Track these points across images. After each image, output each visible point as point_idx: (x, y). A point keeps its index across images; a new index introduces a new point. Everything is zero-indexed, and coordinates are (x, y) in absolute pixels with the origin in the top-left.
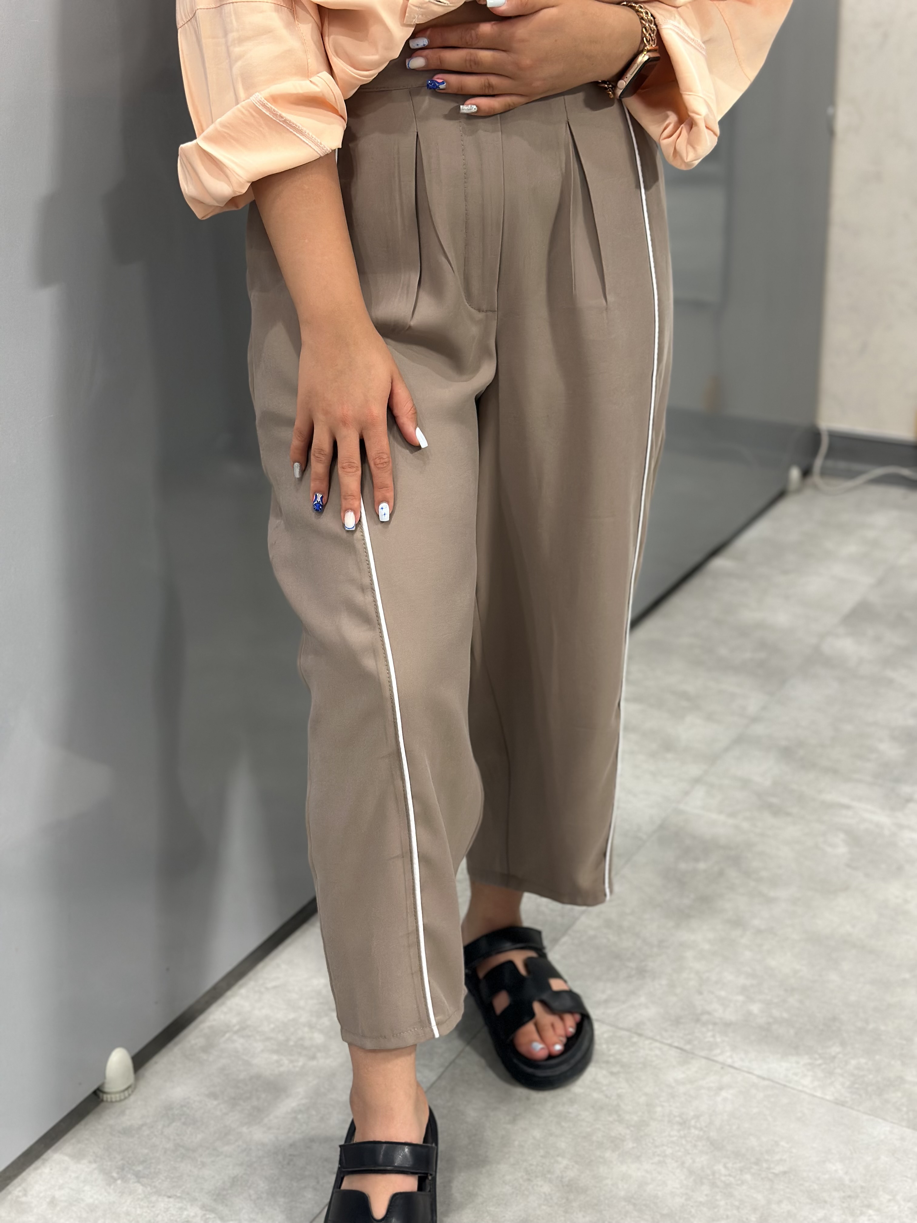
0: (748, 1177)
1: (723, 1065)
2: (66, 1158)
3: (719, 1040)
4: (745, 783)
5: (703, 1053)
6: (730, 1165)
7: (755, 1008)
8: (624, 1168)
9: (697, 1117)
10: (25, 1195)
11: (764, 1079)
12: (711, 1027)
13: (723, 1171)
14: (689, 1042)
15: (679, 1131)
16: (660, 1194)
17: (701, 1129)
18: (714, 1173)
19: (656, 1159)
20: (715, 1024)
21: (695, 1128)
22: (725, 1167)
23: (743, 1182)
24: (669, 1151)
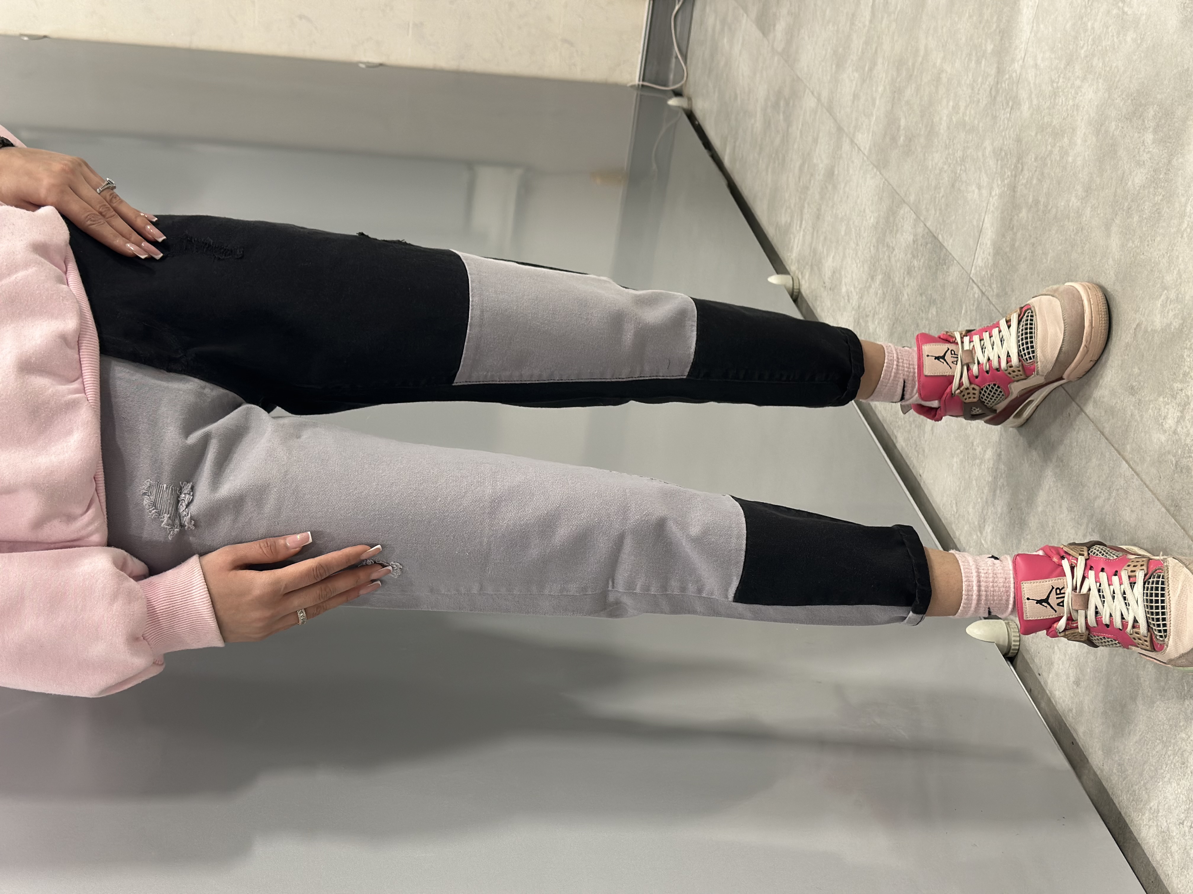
0: (1089, 24)
1: (1022, 67)
2: (1051, 676)
3: (1007, 76)
4: (856, 97)
5: (1015, 89)
6: (1082, 43)
7: (990, 48)
8: (1079, 141)
9: (1053, 82)
10: (1071, 710)
11: (1033, 27)
12: (999, 86)
13: (1085, 48)
14: (1008, 104)
15: (1060, 97)
16: (1096, 104)
17: (1059, 76)
18: (1086, 57)
19: (1075, 113)
20: (998, 83)
21: (1058, 83)
22: (1082, 48)
23: (1093, 28)
24: (1071, 103)
